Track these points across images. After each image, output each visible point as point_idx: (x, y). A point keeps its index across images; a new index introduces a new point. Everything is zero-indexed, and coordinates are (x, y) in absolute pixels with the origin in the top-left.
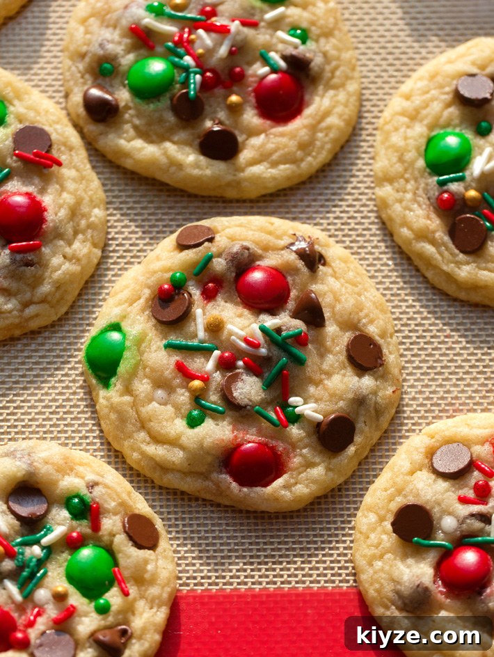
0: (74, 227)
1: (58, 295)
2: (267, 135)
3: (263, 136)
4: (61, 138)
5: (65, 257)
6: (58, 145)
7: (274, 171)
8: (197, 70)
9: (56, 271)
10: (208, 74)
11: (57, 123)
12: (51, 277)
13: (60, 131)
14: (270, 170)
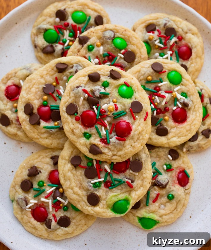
0: (138, 137)
1: (124, 156)
2: (176, 128)
3: (175, 128)
4: (145, 109)
5: (131, 145)
6: (144, 110)
7: (179, 139)
8: (155, 109)
9: (127, 149)
10: (158, 110)
11: (146, 103)
12: (125, 151)
13: (146, 106)
14: (178, 139)
